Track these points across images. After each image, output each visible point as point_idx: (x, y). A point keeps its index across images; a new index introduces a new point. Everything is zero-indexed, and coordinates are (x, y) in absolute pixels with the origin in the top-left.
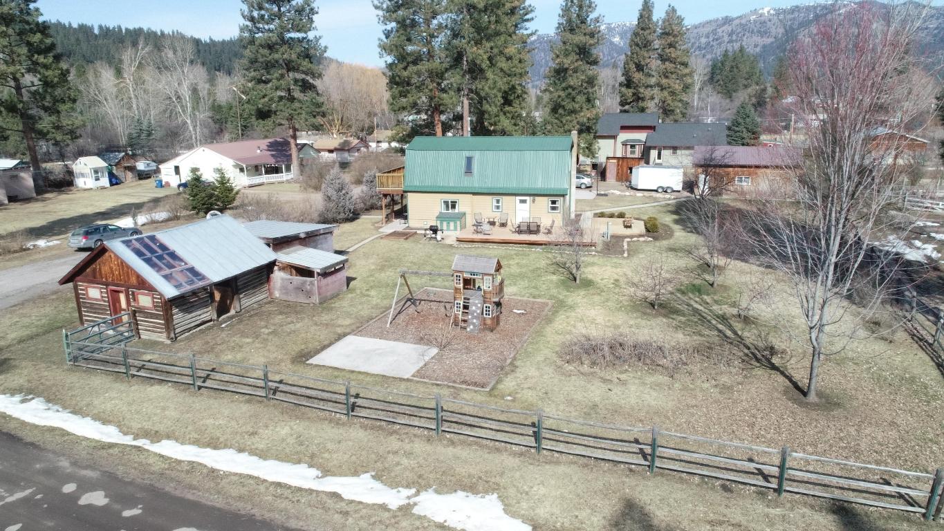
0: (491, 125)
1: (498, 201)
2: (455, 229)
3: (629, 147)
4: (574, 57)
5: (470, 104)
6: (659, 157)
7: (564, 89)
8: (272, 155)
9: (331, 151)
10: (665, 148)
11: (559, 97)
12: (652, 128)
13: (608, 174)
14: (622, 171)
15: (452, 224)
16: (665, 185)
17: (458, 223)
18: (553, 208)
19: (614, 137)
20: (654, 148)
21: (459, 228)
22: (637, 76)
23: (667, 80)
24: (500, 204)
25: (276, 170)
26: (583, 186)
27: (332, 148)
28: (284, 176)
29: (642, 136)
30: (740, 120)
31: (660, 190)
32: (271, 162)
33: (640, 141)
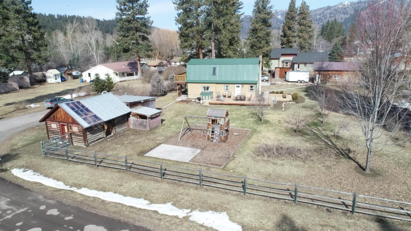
0: (224, 54)
1: (227, 87)
2: (208, 99)
3: (285, 63)
4: (260, 24)
5: (215, 45)
6: (298, 67)
7: (256, 38)
8: (130, 68)
9: (155, 66)
10: (301, 63)
11: (254, 41)
12: (295, 55)
13: (276, 75)
14: (282, 74)
15: (207, 97)
16: (301, 80)
17: (210, 96)
18: (251, 90)
19: (278, 59)
20: (296, 63)
21: (210, 98)
22: (288, 32)
23: (302, 34)
24: (228, 88)
25: (131, 75)
26: (265, 80)
27: (155, 65)
28: (135, 77)
29: (291, 58)
30: (335, 51)
31: (299, 82)
32: (129, 71)
33: (290, 60)
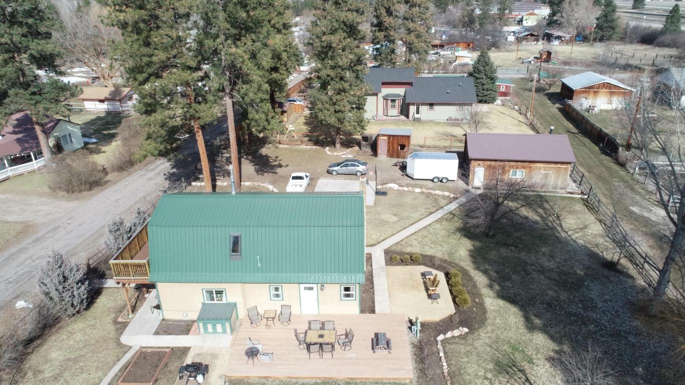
1: (277, 289)
2: (224, 331)
3: (389, 101)
6: (418, 112)
8: (18, 140)
9: (102, 101)
10: (423, 104)
12: (410, 84)
13: (379, 151)
14: (393, 148)
15: (219, 327)
16: (441, 176)
17: (227, 325)
18: (348, 296)
19: (376, 95)
20: (413, 104)
21: (228, 330)
22: (387, 20)
23: (414, 25)
24: (280, 292)
26: (359, 174)
27: (102, 98)
28: (34, 165)
29: (400, 91)
31: (436, 180)
32: (16, 151)
33: (399, 96)
